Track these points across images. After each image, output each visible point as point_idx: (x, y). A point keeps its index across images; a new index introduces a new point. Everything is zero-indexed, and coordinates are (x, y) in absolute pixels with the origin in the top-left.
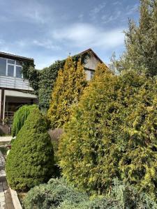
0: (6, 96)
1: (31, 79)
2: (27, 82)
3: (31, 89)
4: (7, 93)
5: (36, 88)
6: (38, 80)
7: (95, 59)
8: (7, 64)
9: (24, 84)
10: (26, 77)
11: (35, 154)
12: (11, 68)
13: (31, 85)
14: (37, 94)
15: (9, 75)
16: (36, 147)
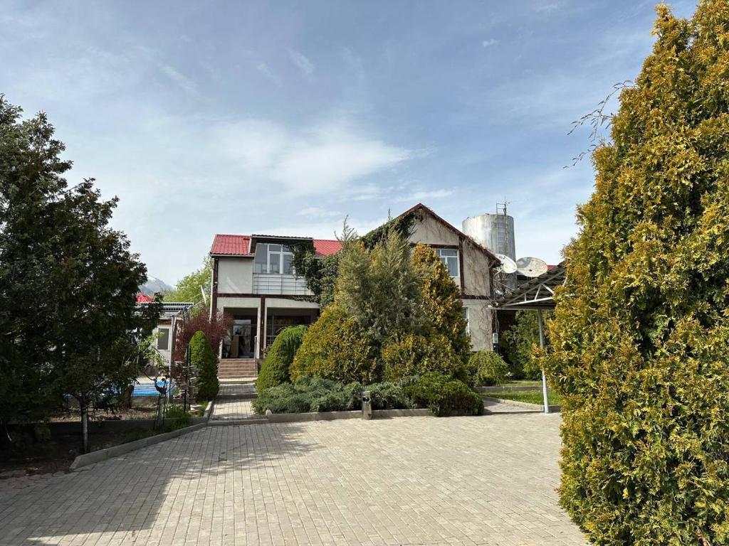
0: (268, 309)
1: (309, 275)
2: (302, 280)
3: (309, 293)
4: (270, 303)
5: (318, 291)
6: (321, 276)
7: (433, 222)
8: (269, 253)
9: (297, 285)
10: (300, 272)
11: (277, 372)
12: (275, 260)
13: (310, 285)
14: (318, 301)
15: (272, 272)
16: (277, 366)
